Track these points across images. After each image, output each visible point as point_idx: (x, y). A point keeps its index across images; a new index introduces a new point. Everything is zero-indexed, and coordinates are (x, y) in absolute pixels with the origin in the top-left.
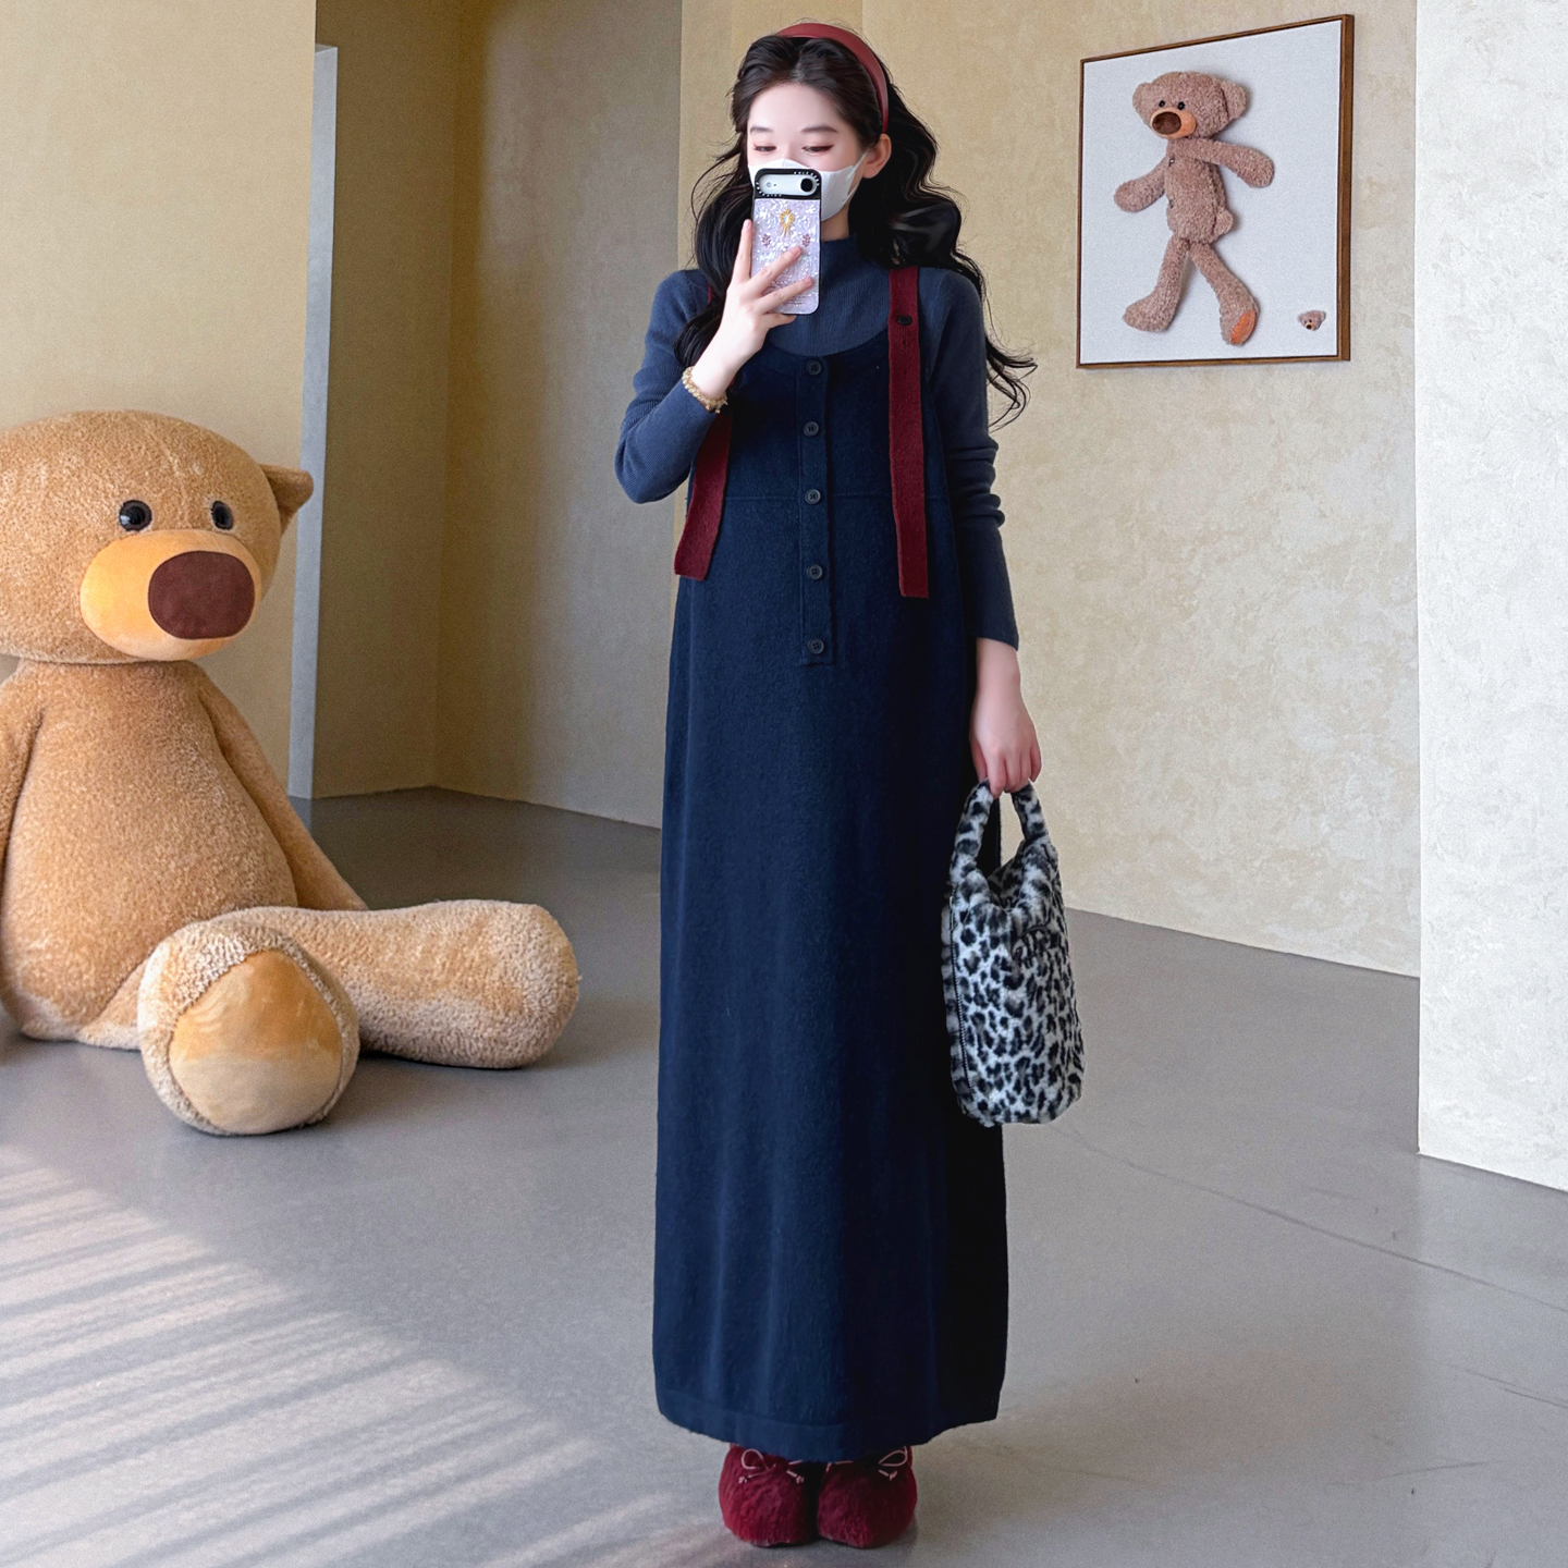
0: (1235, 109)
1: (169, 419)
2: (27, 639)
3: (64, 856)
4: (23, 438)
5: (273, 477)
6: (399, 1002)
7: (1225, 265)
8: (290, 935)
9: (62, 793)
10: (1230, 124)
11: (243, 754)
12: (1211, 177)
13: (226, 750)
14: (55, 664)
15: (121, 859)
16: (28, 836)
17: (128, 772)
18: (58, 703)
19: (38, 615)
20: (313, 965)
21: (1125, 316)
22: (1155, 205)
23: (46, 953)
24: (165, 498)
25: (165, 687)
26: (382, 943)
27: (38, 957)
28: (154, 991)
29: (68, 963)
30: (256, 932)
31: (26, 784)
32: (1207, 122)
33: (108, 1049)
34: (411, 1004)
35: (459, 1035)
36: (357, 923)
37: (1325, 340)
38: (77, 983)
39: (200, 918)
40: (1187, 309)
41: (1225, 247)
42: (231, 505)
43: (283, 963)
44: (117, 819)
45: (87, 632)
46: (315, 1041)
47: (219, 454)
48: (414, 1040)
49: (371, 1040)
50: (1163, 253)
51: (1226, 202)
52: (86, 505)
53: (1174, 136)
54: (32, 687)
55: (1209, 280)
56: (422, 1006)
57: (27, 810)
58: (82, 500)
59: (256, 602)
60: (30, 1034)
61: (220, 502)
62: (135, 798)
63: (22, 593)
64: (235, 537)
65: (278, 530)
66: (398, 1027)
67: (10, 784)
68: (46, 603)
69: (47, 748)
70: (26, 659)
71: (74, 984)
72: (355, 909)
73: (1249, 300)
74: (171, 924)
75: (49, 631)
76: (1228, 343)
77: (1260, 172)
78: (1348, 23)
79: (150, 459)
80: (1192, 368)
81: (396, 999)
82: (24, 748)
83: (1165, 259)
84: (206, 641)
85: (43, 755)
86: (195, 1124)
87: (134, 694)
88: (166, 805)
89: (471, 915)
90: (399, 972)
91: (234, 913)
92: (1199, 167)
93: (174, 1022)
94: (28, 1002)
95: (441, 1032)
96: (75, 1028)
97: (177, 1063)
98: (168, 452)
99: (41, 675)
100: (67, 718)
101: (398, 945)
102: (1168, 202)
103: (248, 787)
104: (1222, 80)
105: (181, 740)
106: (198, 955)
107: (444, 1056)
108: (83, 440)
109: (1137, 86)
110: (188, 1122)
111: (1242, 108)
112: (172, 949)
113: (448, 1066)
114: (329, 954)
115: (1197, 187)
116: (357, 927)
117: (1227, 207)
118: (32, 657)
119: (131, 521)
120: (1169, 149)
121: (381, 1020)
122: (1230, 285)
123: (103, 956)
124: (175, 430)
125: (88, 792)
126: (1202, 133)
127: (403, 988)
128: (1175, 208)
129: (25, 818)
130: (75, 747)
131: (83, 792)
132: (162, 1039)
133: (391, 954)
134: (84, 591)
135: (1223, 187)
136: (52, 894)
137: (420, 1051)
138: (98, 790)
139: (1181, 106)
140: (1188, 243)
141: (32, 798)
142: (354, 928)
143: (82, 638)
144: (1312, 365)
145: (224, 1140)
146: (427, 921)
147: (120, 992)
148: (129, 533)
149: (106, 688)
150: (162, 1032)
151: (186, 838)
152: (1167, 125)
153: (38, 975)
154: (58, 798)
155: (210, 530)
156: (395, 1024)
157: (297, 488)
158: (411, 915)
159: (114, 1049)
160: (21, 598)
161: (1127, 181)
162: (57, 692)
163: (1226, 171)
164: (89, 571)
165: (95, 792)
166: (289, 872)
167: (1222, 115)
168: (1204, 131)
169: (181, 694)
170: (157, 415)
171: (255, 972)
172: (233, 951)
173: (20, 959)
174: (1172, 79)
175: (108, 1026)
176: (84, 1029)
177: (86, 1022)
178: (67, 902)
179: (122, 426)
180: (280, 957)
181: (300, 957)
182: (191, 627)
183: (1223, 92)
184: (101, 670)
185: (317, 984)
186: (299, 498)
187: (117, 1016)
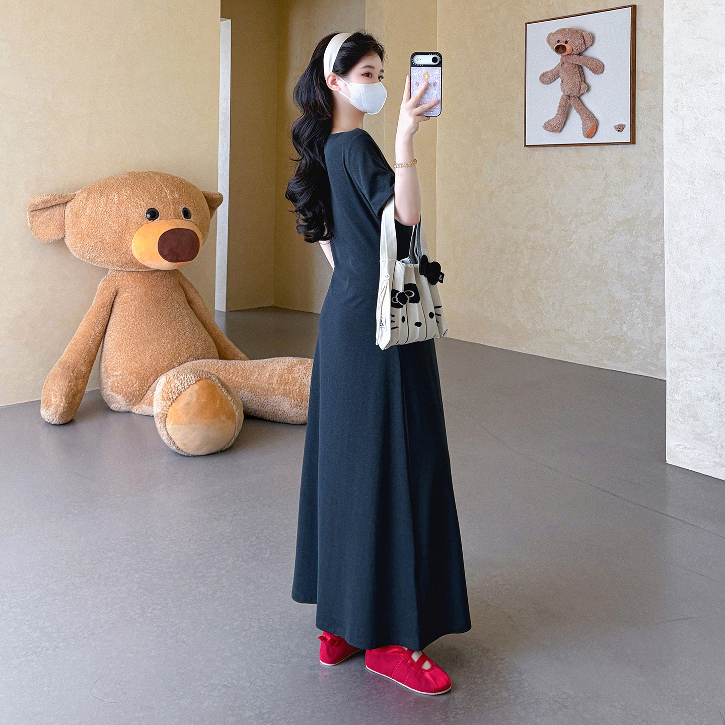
0: (588, 43)
1: (165, 175)
2: (111, 262)
3: (127, 344)
4: (108, 183)
5: (207, 196)
6: (260, 396)
7: (584, 106)
9: (126, 322)
10: (586, 49)
12: (579, 70)
13: (190, 302)
14: (122, 271)
17: (152, 313)
18: (124, 287)
19: (115, 254)
20: (223, 385)
21: (543, 127)
23: (120, 376)
24: (164, 207)
25: (166, 279)
26: (253, 371)
27: (116, 378)
28: (159, 396)
29: (128, 380)
30: (200, 371)
32: (577, 48)
34: (264, 398)
35: (284, 411)
37: (625, 136)
38: (132, 388)
41: (584, 98)
42: (191, 209)
43: (210, 385)
45: (134, 259)
46: (224, 417)
47: (185, 188)
48: (266, 412)
50: (559, 101)
51: (585, 79)
52: (133, 210)
53: (564, 54)
54: (114, 280)
55: (578, 112)
58: (131, 208)
59: (200, 247)
60: (113, 409)
61: (185, 208)
62: (154, 323)
63: (109, 245)
64: (192, 221)
65: (209, 217)
68: (118, 249)
69: (120, 304)
70: (111, 269)
71: (130, 389)
73: (594, 120)
75: (120, 259)
76: (585, 137)
77: (599, 68)
78: (634, 8)
79: (158, 191)
80: (571, 147)
82: (108, 303)
83: (559, 103)
84: (181, 263)
85: (118, 307)
86: (177, 451)
87: (153, 282)
89: (288, 363)
90: (259, 384)
92: (574, 67)
93: (167, 409)
94: (113, 396)
95: (277, 409)
96: (131, 407)
97: (169, 426)
98: (165, 189)
99: (117, 276)
100: (128, 292)
101: (259, 372)
102: (561, 80)
103: (199, 317)
104: (583, 32)
105: (172, 300)
106: (176, 381)
108: (132, 184)
110: (174, 450)
111: (591, 43)
115: (573, 74)
116: (243, 366)
117: (585, 83)
118: (114, 269)
119: (151, 217)
120: (561, 59)
122: (586, 114)
123: (142, 377)
124: (168, 179)
125: (136, 321)
127: (261, 391)
128: (564, 83)
130: (131, 303)
131: (134, 321)
132: (163, 417)
133: (256, 376)
134: (133, 244)
135: (583, 74)
136: (122, 356)
137: (268, 416)
139: (566, 42)
140: (569, 97)
143: (133, 262)
144: (620, 146)
146: (271, 364)
147: (148, 392)
148: (150, 221)
149: (143, 280)
150: (162, 413)
152: (561, 50)
153: (116, 385)
154: (124, 323)
155: (182, 219)
156: (258, 406)
157: (216, 200)
158: (264, 362)
160: (108, 246)
161: (544, 72)
162: (123, 282)
163: (585, 68)
164: (135, 236)
165: (139, 321)
166: (215, 346)
167: (583, 45)
168: (575, 52)
169: (172, 282)
170: (161, 173)
171: (199, 388)
172: (191, 379)
173: (110, 378)
174: (562, 31)
175: (144, 406)
176: (135, 408)
177: (135, 405)
178: (128, 359)
179: (147, 178)
180: (209, 382)
181: (217, 381)
182: (175, 258)
183: (583, 36)
184: (140, 274)
185: (225, 393)
186: (217, 203)
187: (147, 402)
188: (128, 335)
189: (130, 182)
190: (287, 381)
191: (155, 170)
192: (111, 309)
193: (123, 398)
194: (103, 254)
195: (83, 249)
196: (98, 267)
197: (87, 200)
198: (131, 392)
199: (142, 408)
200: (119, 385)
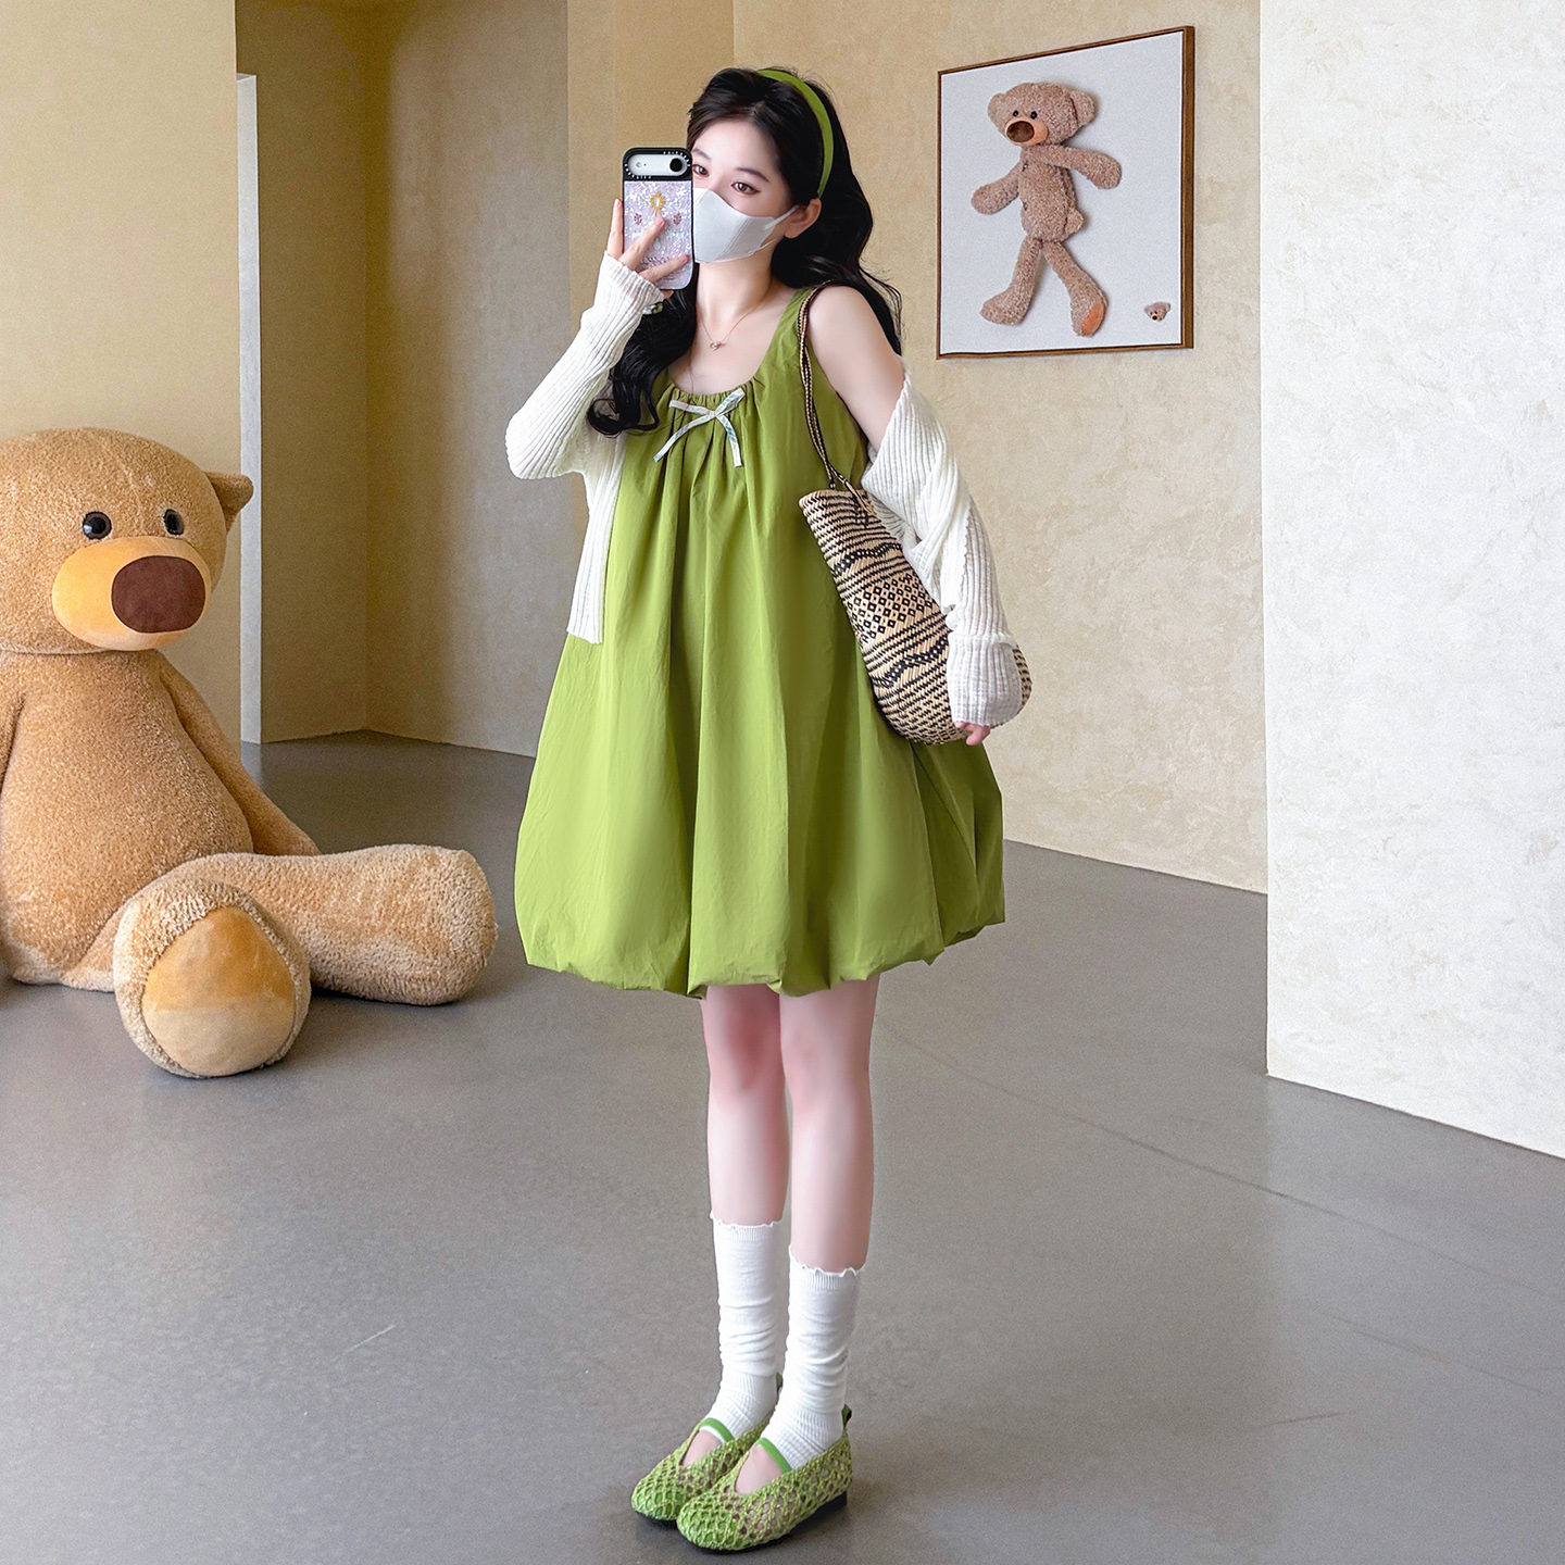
0: (1084, 116)
1: (122, 435)
2: (7, 635)
3: (47, 818)
5: (216, 482)
6: (344, 946)
7: (1076, 263)
9: (43, 769)
10: (1079, 131)
11: (201, 725)
12: (1063, 180)
14: (33, 654)
16: (14, 802)
17: (101, 748)
18: (37, 689)
19: (16, 615)
20: (267, 920)
21: (983, 311)
22: (1010, 205)
23: (33, 904)
24: (123, 509)
27: (26, 909)
28: (128, 945)
29: (52, 914)
30: (216, 889)
31: (11, 761)
32: (1058, 129)
34: (353, 948)
36: (306, 869)
37: (1171, 330)
38: (61, 932)
40: (1040, 302)
41: (1078, 245)
42: (182, 513)
43: (240, 917)
45: (59, 627)
46: (270, 990)
47: (169, 466)
50: (1018, 252)
52: (53, 517)
53: (1029, 143)
54: (12, 677)
55: (1061, 277)
57: (12, 785)
58: (49, 513)
59: (207, 598)
60: (19, 979)
61: (171, 510)
63: (1, 595)
64: (185, 541)
65: (224, 530)
66: (342, 969)
69: (29, 728)
71: (58, 933)
73: (1098, 293)
75: (26, 628)
76: (1078, 333)
77: (1108, 174)
78: (1189, 34)
79: (107, 473)
80: (1046, 358)
81: (341, 943)
82: (8, 729)
83: (1019, 258)
84: (165, 633)
85: (25, 735)
86: (168, 1068)
87: (103, 678)
89: (405, 860)
90: (342, 918)
92: (1051, 172)
93: (145, 976)
94: (18, 951)
95: (380, 974)
96: (60, 972)
97: (149, 1013)
98: (123, 467)
99: (20, 665)
100: (45, 702)
101: (340, 890)
102: (1021, 204)
104: (1072, 90)
105: (146, 717)
106: (164, 912)
107: (384, 995)
108: (47, 457)
111: (1091, 115)
112: (142, 904)
115: (1049, 190)
116: (306, 873)
117: (1077, 208)
119: (93, 531)
120: (1023, 155)
121: (328, 962)
122: (1080, 280)
123: (82, 906)
124: (128, 446)
125: (67, 765)
126: (1054, 140)
127: (347, 932)
128: (1028, 209)
129: (10, 791)
130: (53, 726)
131: (61, 766)
132: (135, 992)
133: (335, 900)
134: (56, 592)
135: (1073, 189)
137: (362, 990)
139: (1034, 115)
140: (1041, 242)
141: (15, 776)
142: (303, 873)
143: (56, 633)
144: (1157, 353)
146: (367, 867)
147: (98, 938)
148: (91, 541)
149: (79, 674)
150: (135, 986)
152: (1020, 134)
154: (40, 773)
155: (164, 536)
156: (341, 966)
157: (239, 490)
158: (353, 861)
160: (2, 600)
161: (984, 185)
162: (35, 679)
163: (1077, 175)
164: (58, 576)
165: (72, 767)
166: (244, 820)
167: (1072, 122)
168: (1055, 137)
169: (144, 677)
170: (112, 431)
171: (216, 927)
172: (196, 907)
173: (11, 911)
174: (1024, 90)
175: (89, 970)
176: (68, 974)
177: (70, 968)
178: (50, 856)
179: (82, 444)
180: (237, 913)
181: (254, 912)
182: (151, 623)
183: (1072, 100)
184: (74, 660)
185: (271, 937)
186: (241, 500)
187: (97, 962)
188: (50, 798)
189: (45, 453)
190: (400, 912)
191: (99, 426)
192: (12, 741)
193: (42, 955)
198: (60, 941)
199: (85, 976)
200: (31, 925)
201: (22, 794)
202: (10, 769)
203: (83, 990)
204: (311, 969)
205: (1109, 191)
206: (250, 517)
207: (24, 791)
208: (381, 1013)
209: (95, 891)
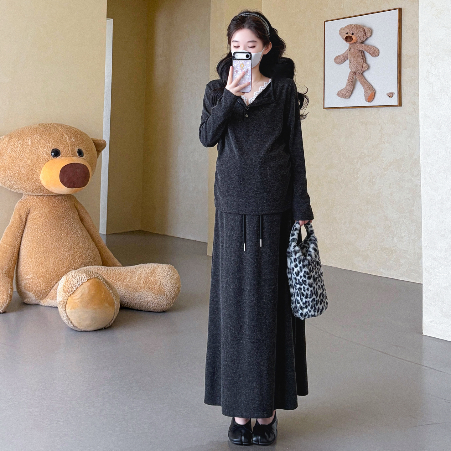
0: (368, 35)
1: (65, 125)
2: (25, 189)
3: (36, 252)
4: (24, 131)
5: (94, 141)
6: (131, 293)
7: (366, 79)
8: (100, 274)
9: (35, 233)
10: (367, 39)
11: (87, 221)
12: (362, 54)
13: (82, 220)
14: (33, 195)
15: (52, 252)
16: (26, 246)
17: (54, 226)
18: (34, 207)
19: (28, 182)
20: (107, 282)
21: (337, 94)
23: (31, 279)
24: (64, 148)
26: (126, 276)
27: (29, 280)
28: (62, 290)
29: (37, 282)
30: (90, 273)
31: (25, 230)
32: (360, 38)
33: (48, 307)
34: (134, 293)
35: (148, 302)
36: (119, 270)
37: (395, 101)
38: (40, 288)
39: (75, 269)
40: (355, 92)
41: (366, 74)
42: (83, 150)
43: (98, 282)
44: (51, 241)
45: (42, 186)
46: (107, 304)
47: (80, 135)
48: (135, 304)
49: (123, 303)
50: (348, 76)
52: (42, 150)
53: (351, 42)
54: (27, 202)
55: (361, 84)
56: (137, 294)
57: (25, 238)
59: (90, 177)
60: (26, 302)
61: (80, 149)
62: (56, 234)
63: (24, 175)
64: (84, 159)
65: (96, 157)
66: (131, 300)
67: (20, 230)
68: (30, 178)
69: (31, 220)
70: (25, 194)
71: (39, 288)
72: (118, 266)
73: (372, 89)
74: (66, 271)
75: (31, 186)
76: (367, 102)
77: (375, 53)
78: (400, 10)
79: (60, 137)
80: (357, 109)
81: (130, 292)
82: (24, 220)
83: (348, 78)
84: (76, 188)
85: (30, 222)
86: (73, 328)
87: (55, 204)
88: (65, 236)
89: (151, 268)
90: (131, 284)
91: (84, 267)
92: (358, 51)
93: (67, 299)
94: (26, 293)
95: (143, 301)
96: (39, 301)
97: (68, 310)
99: (29, 199)
100: (36, 211)
101: (131, 276)
102: (349, 61)
103: (88, 231)
104: (364, 26)
105: (69, 217)
106: (74, 280)
107: (144, 308)
108: (41, 132)
109: (340, 28)
110: (71, 327)
111: (370, 34)
112: (66, 278)
113: (145, 311)
114: (111, 279)
115: (357, 57)
117: (366, 63)
118: (27, 194)
119: (54, 155)
120: (349, 46)
121: (126, 298)
122: (367, 85)
123: (47, 280)
124: (67, 128)
125: (43, 232)
126: (359, 42)
127: (132, 289)
128: (351, 63)
129: (25, 241)
131: (41, 232)
132: (64, 304)
133: (129, 279)
134: (41, 175)
135: (365, 57)
136: (33, 262)
137: (137, 307)
138: (45, 232)
139: (353, 34)
140: (355, 73)
141: (26, 235)
142: (118, 272)
143: (41, 188)
144: (391, 108)
145: (82, 332)
146: (139, 269)
147: (52, 290)
148: (54, 158)
149: (48, 202)
150: (64, 302)
151: (70, 246)
152: (349, 39)
153: (28, 286)
154: (34, 234)
155: (77, 157)
157: (102, 145)
158: (134, 268)
159: (50, 307)
160: (23, 177)
161: (338, 55)
162: (34, 204)
163: (366, 52)
164: (43, 169)
165: (44, 232)
166: (100, 255)
167: (364, 36)
168: (359, 41)
169: (69, 204)
170: (62, 124)
171: (90, 285)
172: (84, 278)
173: (23, 281)
174: (350, 26)
175: (48, 300)
176: (42, 301)
177: (42, 300)
178: (37, 265)
179: (52, 128)
180: (97, 280)
181: (103, 280)
182: (72, 185)
183: (365, 30)
184: (46, 197)
185: (108, 288)
186: (102, 148)
187: (51, 297)
188: (37, 244)
189: (40, 130)
190: (150, 282)
191: (57, 122)
192: (25, 224)
193: (33, 295)
194: (19, 182)
195: (5, 178)
196: (15, 192)
197: (9, 142)
198: (39, 290)
199: (47, 302)
200: (30, 285)
201: (28, 242)
202: (25, 233)
203: (46, 306)
204: (120, 300)
205: (376, 58)
206: (105, 153)
207: (28, 241)
208: (143, 314)
209: (51, 276)
